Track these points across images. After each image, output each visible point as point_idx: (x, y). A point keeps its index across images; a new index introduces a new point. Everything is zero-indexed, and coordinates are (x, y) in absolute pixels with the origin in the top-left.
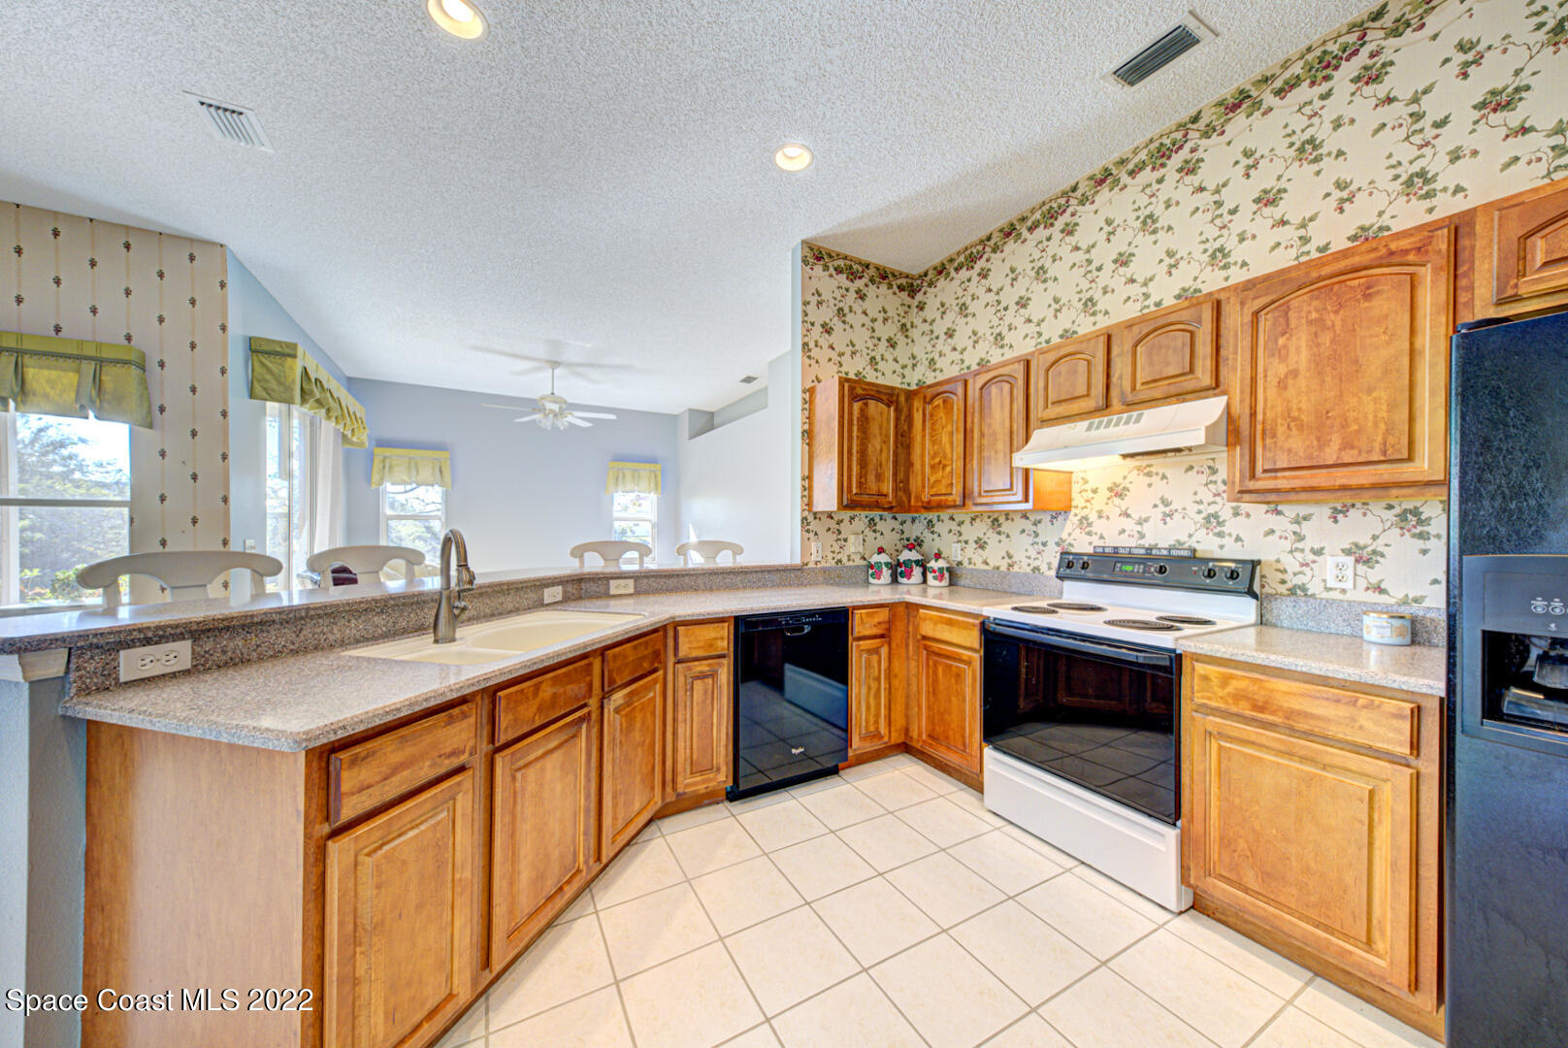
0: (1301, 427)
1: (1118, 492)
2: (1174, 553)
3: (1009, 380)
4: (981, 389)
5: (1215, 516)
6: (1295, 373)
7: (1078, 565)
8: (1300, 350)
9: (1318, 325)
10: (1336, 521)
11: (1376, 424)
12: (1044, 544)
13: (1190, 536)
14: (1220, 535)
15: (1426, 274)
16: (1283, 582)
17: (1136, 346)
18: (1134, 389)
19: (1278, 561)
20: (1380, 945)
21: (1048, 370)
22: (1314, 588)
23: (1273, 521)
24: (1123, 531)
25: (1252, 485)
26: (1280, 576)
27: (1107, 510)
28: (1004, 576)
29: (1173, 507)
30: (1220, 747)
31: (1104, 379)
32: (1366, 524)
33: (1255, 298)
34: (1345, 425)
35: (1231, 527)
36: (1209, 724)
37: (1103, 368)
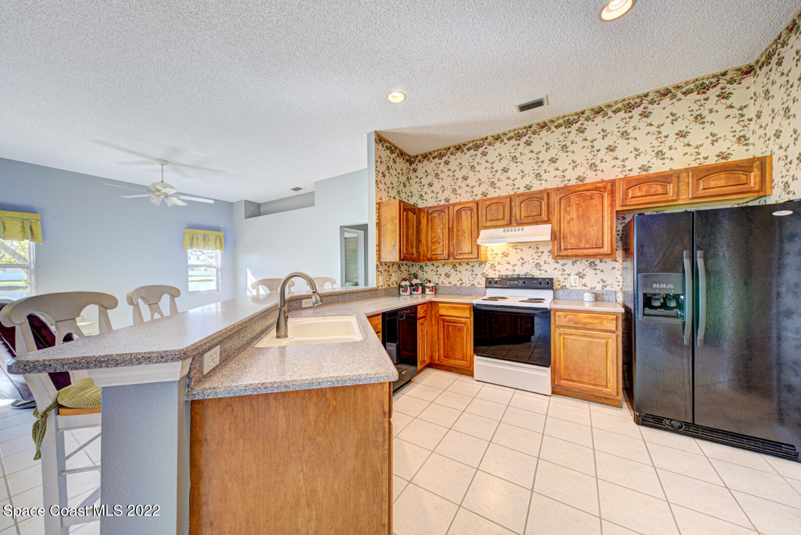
0: (574, 236)
1: (505, 255)
2: (527, 276)
3: (471, 210)
4: (457, 211)
5: (539, 264)
6: (572, 219)
7: (493, 283)
8: (574, 212)
9: (579, 205)
10: (574, 265)
11: (594, 237)
12: (476, 275)
13: (531, 270)
14: (540, 270)
15: (606, 194)
16: (559, 285)
17: (521, 203)
18: (521, 218)
19: (558, 278)
20: (609, 386)
21: (487, 208)
22: (568, 286)
23: (556, 265)
24: (507, 269)
25: (560, 254)
26: (558, 283)
27: (501, 262)
28: (459, 288)
29: (525, 260)
30: (564, 338)
31: (509, 213)
32: (582, 266)
33: (560, 194)
34: (586, 236)
35: (544, 267)
36: (562, 330)
37: (509, 209)
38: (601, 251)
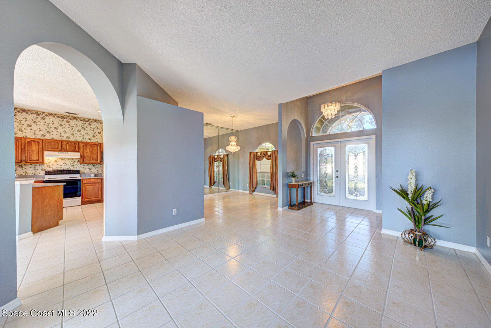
0: (88, 157)
1: (56, 161)
2: (68, 170)
3: (38, 142)
4: (28, 141)
5: (73, 165)
6: (88, 152)
7: (50, 173)
8: (88, 150)
9: (90, 148)
10: (87, 166)
11: (95, 158)
12: (38, 170)
13: (69, 167)
15: (98, 147)
16: (82, 172)
17: (67, 144)
18: (66, 149)
19: (81, 170)
21: (48, 143)
22: (85, 172)
23: (81, 166)
24: (57, 167)
25: (83, 162)
27: (54, 164)
29: (66, 164)
31: (61, 147)
32: (90, 166)
33: (83, 143)
34: (92, 158)
35: (75, 166)
36: (85, 185)
37: (61, 145)
38: (97, 162)
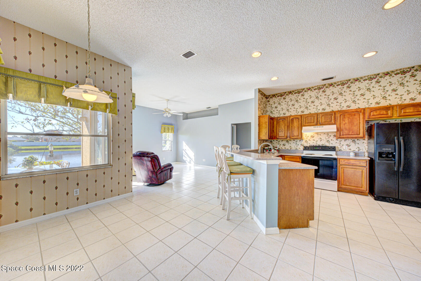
0: (347, 130)
1: (312, 137)
2: (323, 146)
3: (298, 118)
4: (291, 119)
5: (329, 140)
6: (346, 123)
7: (307, 148)
8: (347, 121)
9: (349, 118)
10: (345, 141)
11: (356, 130)
12: (298, 145)
13: (325, 143)
14: (329, 143)
15: (361, 114)
16: (338, 149)
17: (322, 116)
18: (322, 122)
19: (337, 146)
20: (363, 187)
21: (306, 118)
22: (342, 150)
23: (337, 141)
24: (313, 143)
25: (340, 137)
26: (338, 148)
27: (310, 139)
29: (322, 139)
30: (343, 169)
31: (316, 120)
32: (349, 142)
33: (340, 113)
34: (352, 130)
35: (331, 142)
36: (342, 166)
37: (316, 119)
38: (359, 136)
